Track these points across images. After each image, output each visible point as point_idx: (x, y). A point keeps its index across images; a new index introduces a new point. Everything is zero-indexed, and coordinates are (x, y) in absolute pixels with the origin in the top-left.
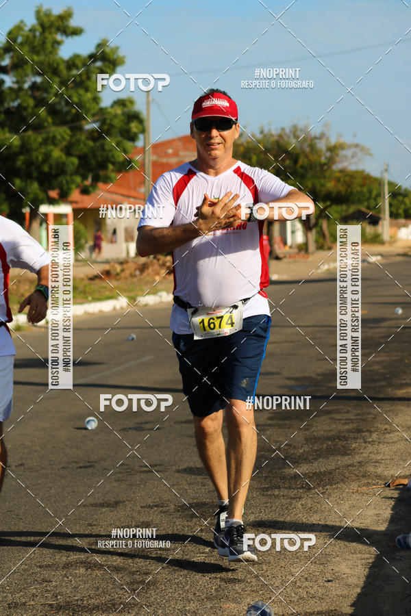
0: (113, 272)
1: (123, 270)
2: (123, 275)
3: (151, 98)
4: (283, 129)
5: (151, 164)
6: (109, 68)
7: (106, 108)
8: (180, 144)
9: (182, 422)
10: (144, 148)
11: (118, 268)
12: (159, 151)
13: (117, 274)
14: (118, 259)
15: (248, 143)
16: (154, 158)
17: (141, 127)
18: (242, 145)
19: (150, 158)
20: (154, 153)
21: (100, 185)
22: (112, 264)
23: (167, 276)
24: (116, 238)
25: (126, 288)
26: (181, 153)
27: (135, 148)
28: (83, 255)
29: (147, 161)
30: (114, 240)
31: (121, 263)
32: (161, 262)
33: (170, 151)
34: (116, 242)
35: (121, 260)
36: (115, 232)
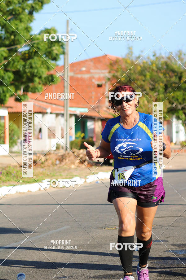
0: (39, 162)
1: (47, 160)
2: (46, 163)
3: (69, 29)
4: (170, 53)
5: (69, 78)
6: (38, 5)
7: (35, 35)
8: (92, 64)
9: (91, 277)
10: (64, 66)
11: (43, 158)
12: (75, 69)
13: (42, 163)
14: (43, 151)
15: (143, 63)
16: (71, 74)
17: (61, 50)
18: (139, 65)
19: (68, 74)
20: (71, 70)
21: (30, 94)
22: (38, 155)
23: (81, 165)
24: (41, 136)
25: (49, 173)
26: (92, 71)
27: (57, 66)
28: (16, 148)
29: (66, 76)
30: (40, 137)
31: (46, 155)
32: (75, 154)
33: (84, 69)
34: (41, 138)
35: (45, 152)
36: (40, 130)
